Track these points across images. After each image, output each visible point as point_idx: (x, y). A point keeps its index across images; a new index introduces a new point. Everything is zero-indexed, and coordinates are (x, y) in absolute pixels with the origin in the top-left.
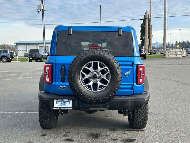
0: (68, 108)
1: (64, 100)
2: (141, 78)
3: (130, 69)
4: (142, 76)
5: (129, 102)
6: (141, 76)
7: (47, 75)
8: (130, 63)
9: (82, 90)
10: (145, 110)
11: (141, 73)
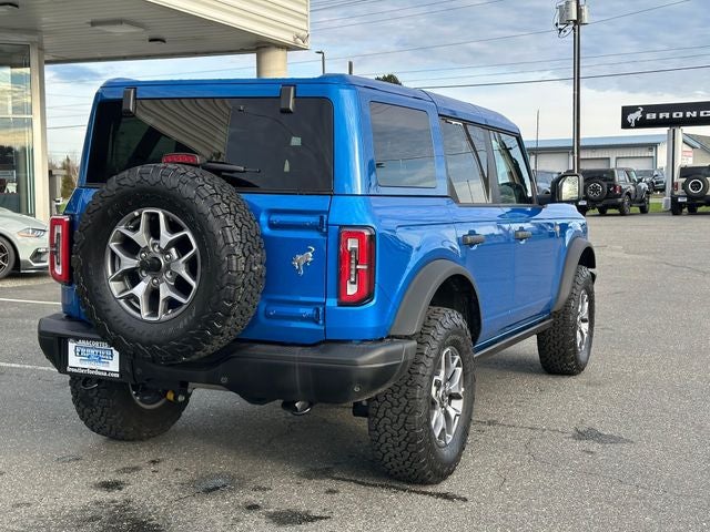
0: (108, 372)
1: (97, 343)
2: (353, 280)
3: (312, 242)
4: (357, 270)
5: (297, 371)
6: (353, 273)
7: (56, 252)
8: (314, 220)
9: (109, 310)
10: (404, 411)
11: (353, 262)
